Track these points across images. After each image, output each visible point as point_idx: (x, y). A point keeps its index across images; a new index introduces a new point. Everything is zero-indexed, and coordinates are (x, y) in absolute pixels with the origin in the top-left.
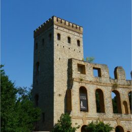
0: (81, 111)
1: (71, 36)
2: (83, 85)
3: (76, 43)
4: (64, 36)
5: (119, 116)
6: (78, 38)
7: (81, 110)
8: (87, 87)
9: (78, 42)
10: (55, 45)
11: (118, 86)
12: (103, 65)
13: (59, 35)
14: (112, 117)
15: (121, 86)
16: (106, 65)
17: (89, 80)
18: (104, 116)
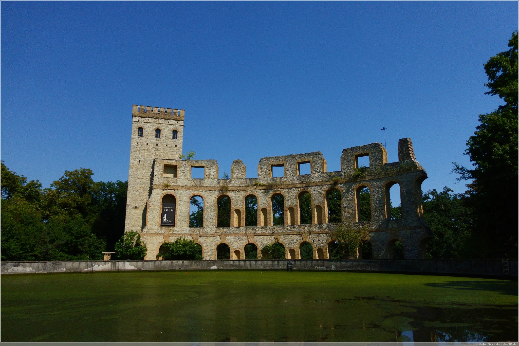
0: (161, 226)
1: (161, 127)
2: (171, 192)
3: (171, 135)
4: (149, 129)
5: (225, 230)
6: (174, 127)
7: (163, 225)
8: (176, 194)
9: (175, 132)
10: (134, 144)
11: (230, 189)
12: (209, 161)
13: (140, 130)
14: (213, 232)
15: (233, 189)
16: (214, 161)
17: (181, 185)
18: (201, 231)
